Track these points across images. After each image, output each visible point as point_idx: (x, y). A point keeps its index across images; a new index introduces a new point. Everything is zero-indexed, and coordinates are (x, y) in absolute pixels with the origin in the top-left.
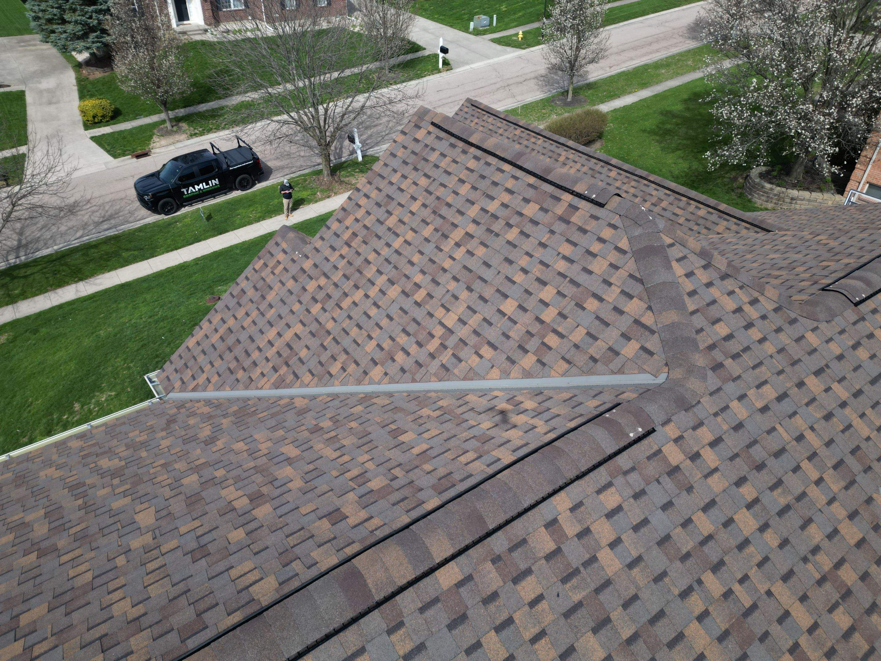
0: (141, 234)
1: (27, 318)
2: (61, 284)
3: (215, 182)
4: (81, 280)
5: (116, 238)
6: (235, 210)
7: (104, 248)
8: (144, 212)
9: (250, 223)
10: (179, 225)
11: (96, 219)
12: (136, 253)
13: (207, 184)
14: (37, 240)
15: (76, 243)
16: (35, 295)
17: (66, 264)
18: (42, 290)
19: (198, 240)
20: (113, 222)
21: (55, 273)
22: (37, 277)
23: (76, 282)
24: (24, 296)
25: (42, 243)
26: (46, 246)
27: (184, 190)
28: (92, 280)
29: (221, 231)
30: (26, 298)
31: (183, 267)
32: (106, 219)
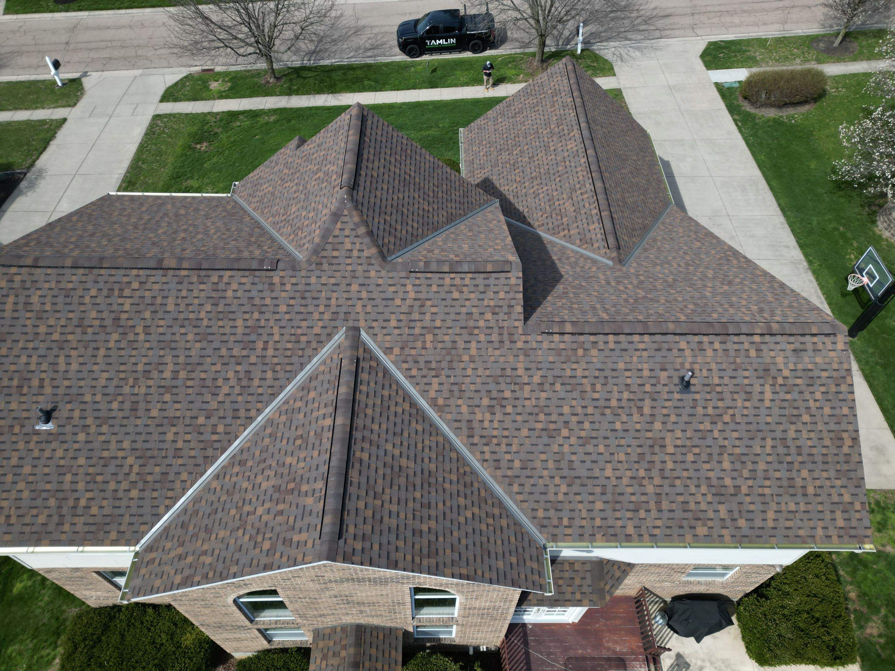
0: (385, 69)
1: (291, 109)
2: (320, 91)
3: (453, 41)
4: (332, 93)
5: (368, 66)
6: (455, 70)
7: (358, 72)
8: (397, 50)
9: (456, 86)
10: (413, 69)
11: (367, 45)
12: (373, 83)
13: (446, 41)
14: (326, 50)
15: (345, 62)
16: (303, 94)
17: (329, 77)
18: (308, 92)
19: (414, 88)
20: (376, 51)
21: (322, 81)
22: (311, 80)
23: (329, 93)
24: (297, 92)
25: (326, 55)
26: (329, 58)
27: (428, 42)
28: (337, 95)
29: (433, 85)
30: (297, 94)
31: (391, 106)
32: (374, 48)
